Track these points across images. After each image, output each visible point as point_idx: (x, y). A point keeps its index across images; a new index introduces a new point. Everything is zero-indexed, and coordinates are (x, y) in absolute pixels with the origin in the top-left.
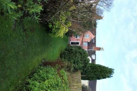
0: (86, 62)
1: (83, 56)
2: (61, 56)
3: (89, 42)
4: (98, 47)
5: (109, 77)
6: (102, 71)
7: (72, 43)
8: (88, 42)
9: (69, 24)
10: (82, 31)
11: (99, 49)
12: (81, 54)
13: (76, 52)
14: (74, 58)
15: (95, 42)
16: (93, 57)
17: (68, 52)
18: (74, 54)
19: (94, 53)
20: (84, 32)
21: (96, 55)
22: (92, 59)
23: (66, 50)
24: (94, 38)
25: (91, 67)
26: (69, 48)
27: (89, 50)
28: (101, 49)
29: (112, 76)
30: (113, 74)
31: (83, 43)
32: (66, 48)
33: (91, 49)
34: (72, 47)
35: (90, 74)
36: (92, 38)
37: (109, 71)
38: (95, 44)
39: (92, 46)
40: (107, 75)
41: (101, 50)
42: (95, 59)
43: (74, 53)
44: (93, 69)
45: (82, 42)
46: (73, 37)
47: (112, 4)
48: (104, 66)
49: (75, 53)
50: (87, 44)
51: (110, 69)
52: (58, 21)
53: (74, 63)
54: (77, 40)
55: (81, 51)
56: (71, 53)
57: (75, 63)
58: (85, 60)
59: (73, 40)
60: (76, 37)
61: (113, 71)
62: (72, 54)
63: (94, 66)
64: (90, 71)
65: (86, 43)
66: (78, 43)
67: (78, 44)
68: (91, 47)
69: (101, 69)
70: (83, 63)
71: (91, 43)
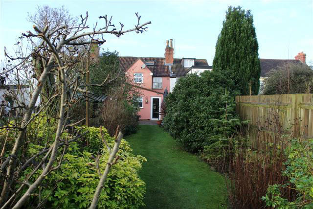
0: (212, 80)
1: (196, 87)
2: (195, 151)
3: (152, 74)
4: (165, 52)
5: (250, 21)
6: (235, 39)
7: (155, 115)
8: (153, 76)
9: (99, 135)
10: (125, 91)
11: (169, 50)
12: (189, 94)
13: (186, 108)
14: (202, 115)
15: (152, 59)
16: (188, 64)
17: (184, 131)
18: (190, 114)
19: (179, 62)
20: (129, 86)
21: (184, 59)
22: (193, 67)
23: (177, 135)
24: (144, 62)
25: (223, 68)
26: (173, 129)
27: (171, 73)
28: (170, 46)
29: (249, 12)
30: (242, 9)
31: (154, 87)
32: (172, 135)
33: (170, 69)
34: (170, 120)
35: (244, 71)
36: (144, 66)
37: (234, 21)
38: (157, 60)
39: (163, 66)
40: (245, 25)
41: (172, 46)
42: (195, 59)
43: (186, 114)
44: (228, 61)
45: (153, 90)
46: (139, 113)
47: (59, 12)
48: (222, 33)
49: (187, 110)
50: (158, 78)
51: (228, 18)
52: (80, 190)
53: (218, 115)
54: (147, 103)
55: (181, 96)
56: (188, 122)
57: (218, 113)
58: (209, 82)
59: (146, 112)
60: (141, 104)
61: (235, 9)
62: (191, 120)
63: (222, 60)
64: (237, 70)
65: (154, 81)
66: (156, 101)
67: (158, 99)
68: (166, 70)
69: (229, 39)
70: (216, 87)
71: (154, 69)
